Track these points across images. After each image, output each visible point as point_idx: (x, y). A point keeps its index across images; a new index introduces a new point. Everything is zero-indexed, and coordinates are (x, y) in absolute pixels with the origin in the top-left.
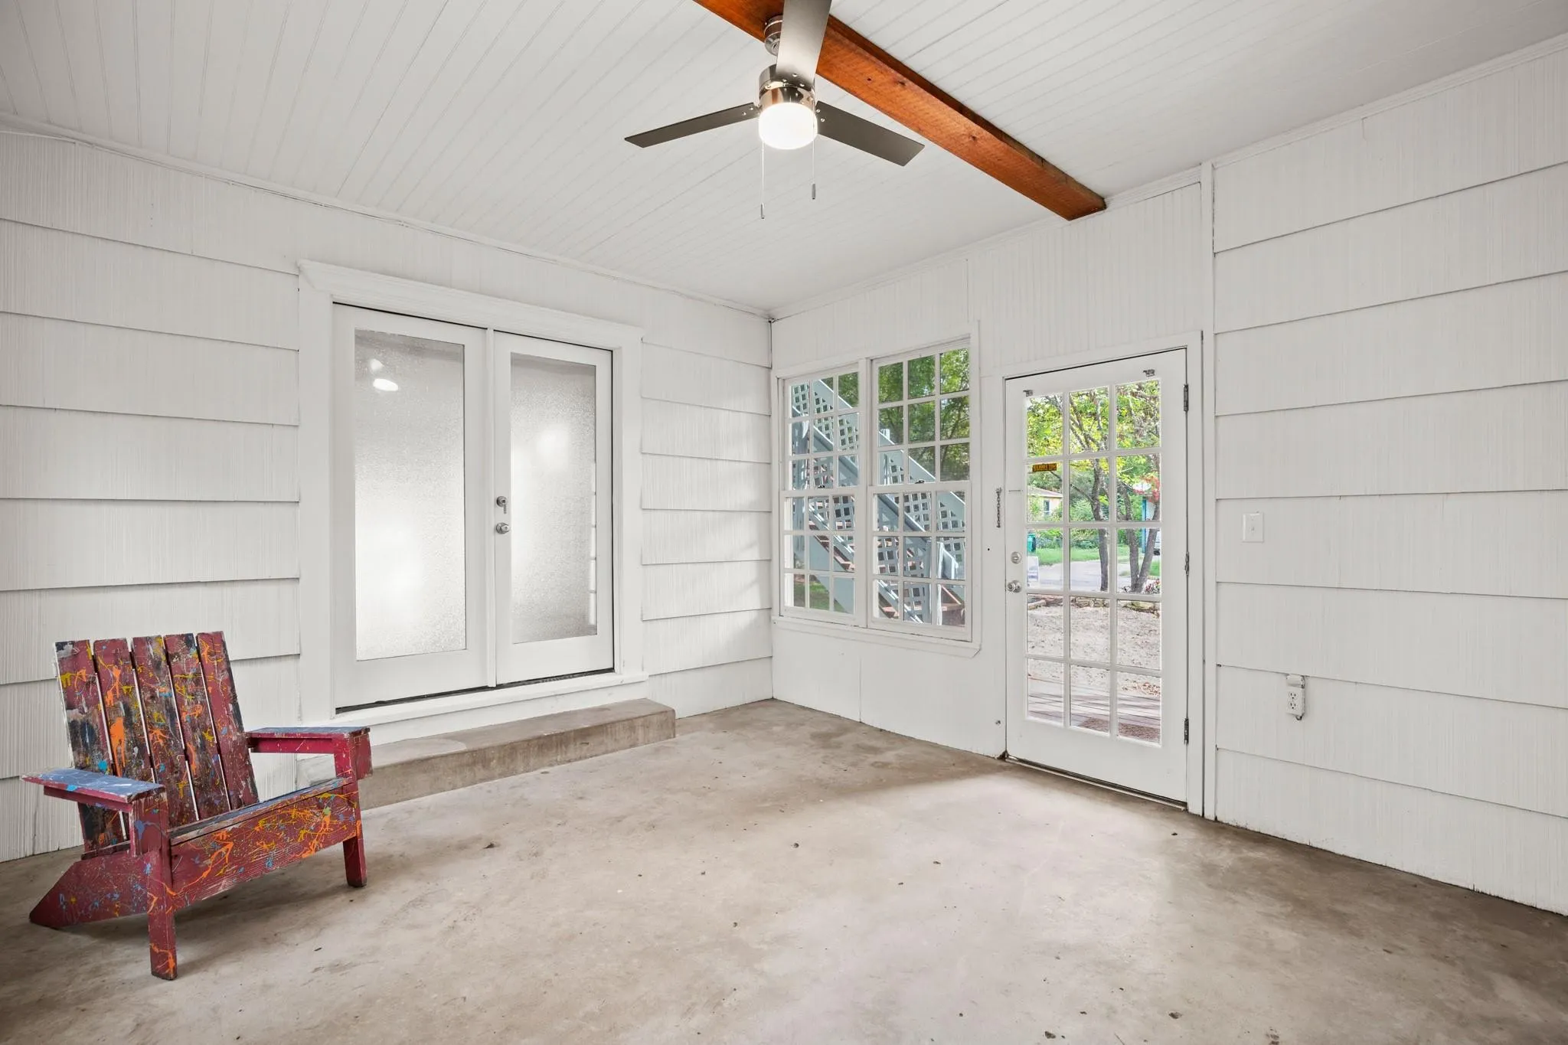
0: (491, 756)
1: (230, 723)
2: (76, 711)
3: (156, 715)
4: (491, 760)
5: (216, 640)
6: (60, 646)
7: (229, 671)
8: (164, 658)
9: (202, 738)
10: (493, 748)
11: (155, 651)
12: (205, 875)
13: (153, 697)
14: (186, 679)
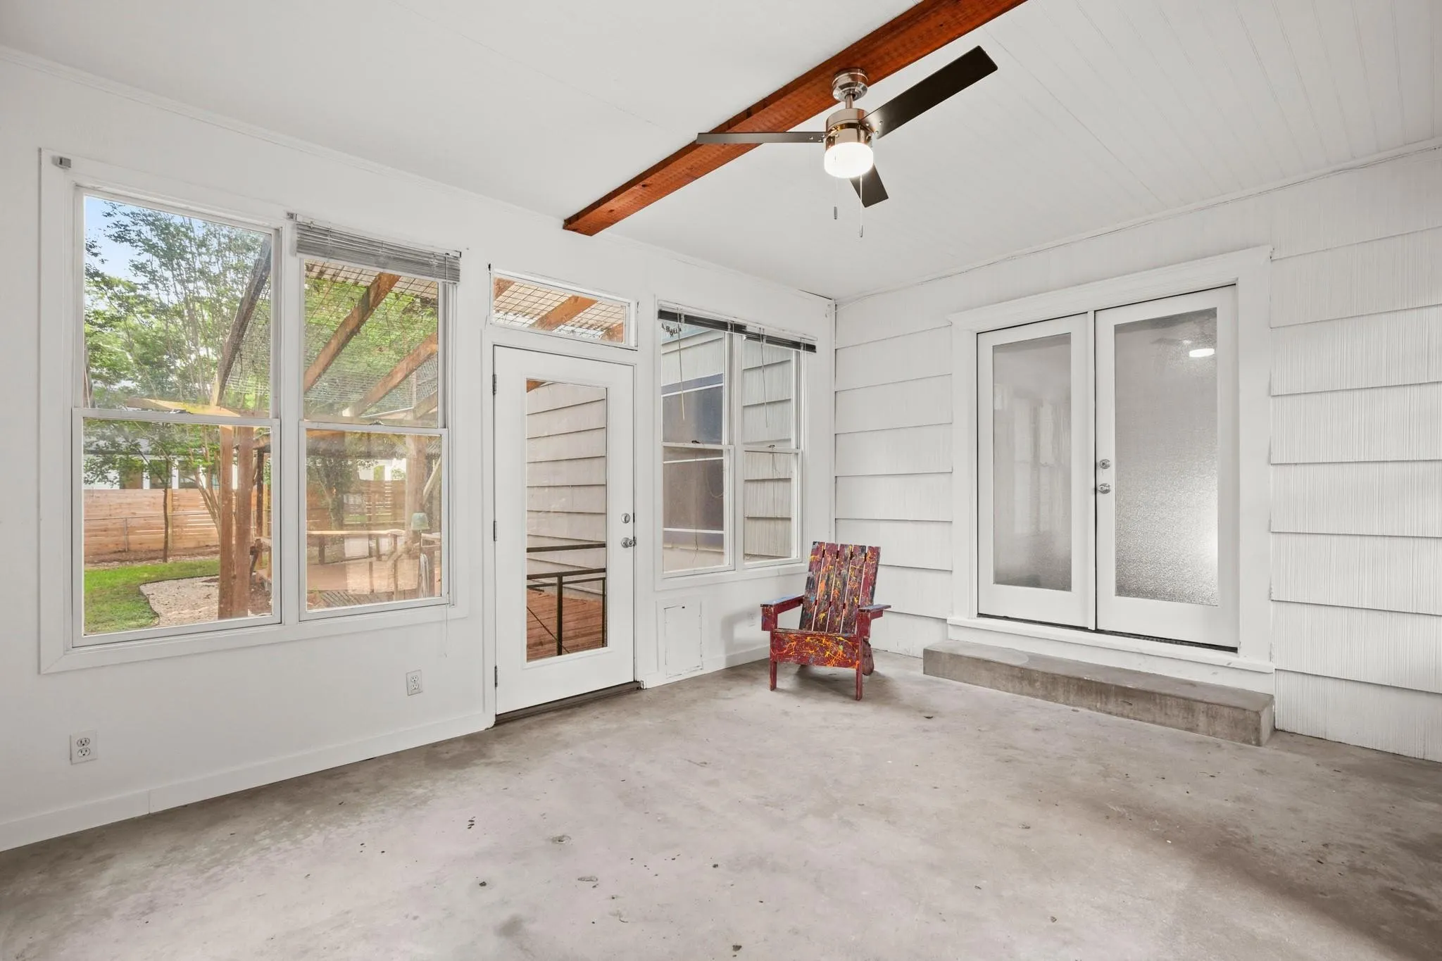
0: (1036, 678)
1: (867, 596)
2: (811, 573)
3: (838, 582)
4: (1035, 681)
5: (876, 551)
6: (814, 543)
7: (877, 569)
8: (850, 556)
9: (853, 599)
10: (1038, 671)
11: (847, 552)
12: (785, 651)
13: (840, 574)
14: (855, 569)
